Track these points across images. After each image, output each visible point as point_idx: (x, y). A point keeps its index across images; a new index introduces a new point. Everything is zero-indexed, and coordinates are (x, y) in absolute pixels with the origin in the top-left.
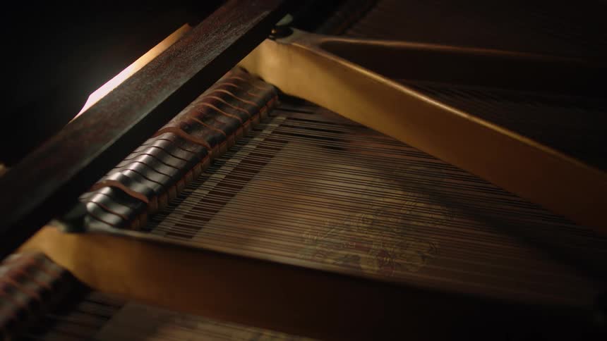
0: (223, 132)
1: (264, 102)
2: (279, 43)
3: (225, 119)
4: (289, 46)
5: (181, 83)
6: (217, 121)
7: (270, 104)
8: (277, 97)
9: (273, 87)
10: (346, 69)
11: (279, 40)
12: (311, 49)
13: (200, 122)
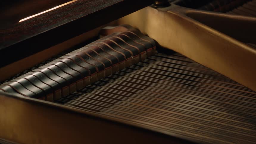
0: (110, 61)
1: (145, 48)
2: (159, 11)
3: (113, 54)
4: (165, 12)
5: (79, 17)
6: (108, 54)
7: (149, 51)
8: (155, 48)
9: (153, 40)
10: (198, 28)
11: (159, 9)
12: (178, 15)
13: (96, 52)
